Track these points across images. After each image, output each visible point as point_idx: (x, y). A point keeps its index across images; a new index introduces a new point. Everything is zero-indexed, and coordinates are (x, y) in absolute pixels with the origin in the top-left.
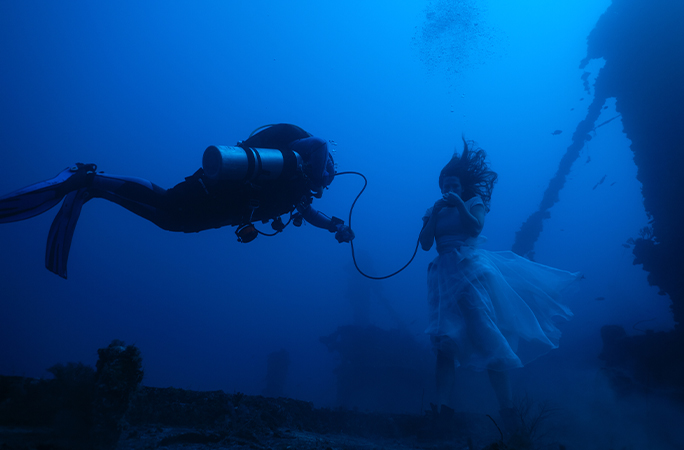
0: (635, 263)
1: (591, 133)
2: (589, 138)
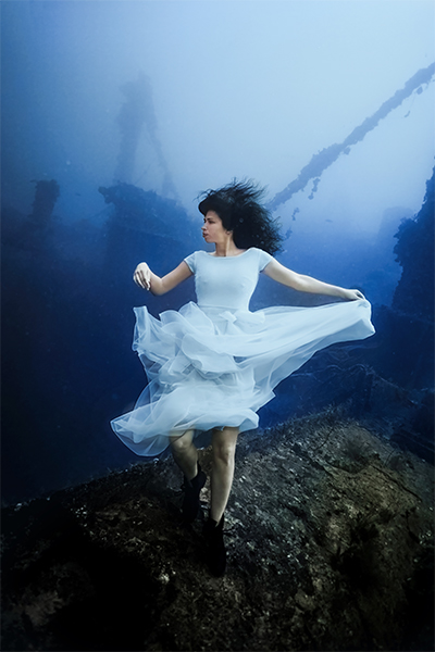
1: (424, 86)
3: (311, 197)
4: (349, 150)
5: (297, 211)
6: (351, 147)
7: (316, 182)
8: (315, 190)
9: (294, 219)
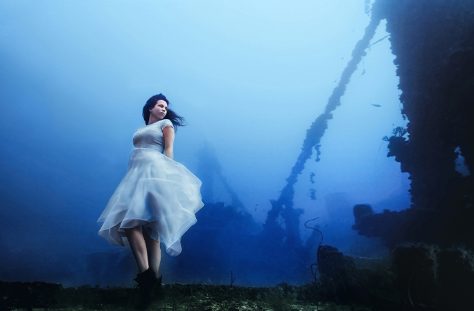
0: (388, 156)
1: (366, 50)
2: (365, 54)
3: (318, 160)
4: (332, 115)
5: (313, 175)
6: (332, 112)
7: (317, 148)
8: (319, 153)
9: (313, 182)
